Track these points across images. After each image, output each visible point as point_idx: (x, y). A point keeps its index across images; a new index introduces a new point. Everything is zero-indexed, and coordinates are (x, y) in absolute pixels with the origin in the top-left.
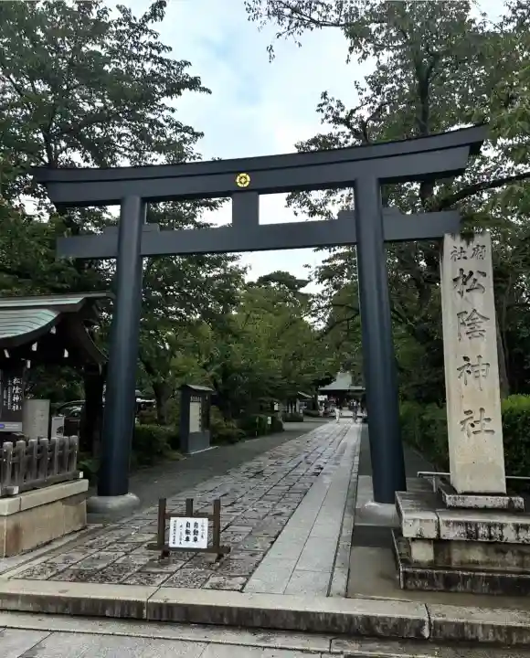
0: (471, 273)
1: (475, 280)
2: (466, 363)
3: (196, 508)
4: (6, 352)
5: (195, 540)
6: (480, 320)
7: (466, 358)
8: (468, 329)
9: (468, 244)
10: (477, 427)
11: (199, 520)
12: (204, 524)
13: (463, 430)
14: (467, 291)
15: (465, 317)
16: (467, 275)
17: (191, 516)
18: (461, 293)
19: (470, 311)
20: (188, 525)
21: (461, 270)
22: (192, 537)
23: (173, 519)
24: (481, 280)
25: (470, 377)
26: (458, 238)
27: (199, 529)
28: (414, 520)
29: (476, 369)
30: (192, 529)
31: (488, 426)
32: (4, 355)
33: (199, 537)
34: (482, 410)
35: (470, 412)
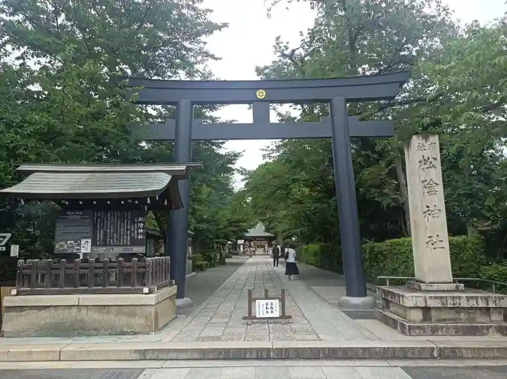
0: (429, 158)
1: (431, 162)
2: (427, 209)
3: (270, 294)
4: (149, 199)
5: (272, 312)
6: (434, 185)
7: (428, 207)
8: (427, 190)
9: (426, 141)
10: (435, 246)
11: (273, 301)
12: (276, 303)
13: (427, 247)
14: (427, 168)
15: (426, 183)
16: (427, 159)
17: (268, 299)
18: (423, 169)
19: (429, 180)
20: (267, 304)
21: (423, 156)
22: (269, 311)
23: (257, 301)
24: (434, 162)
25: (430, 217)
26: (421, 138)
27: (274, 306)
28: (412, 297)
29: (433, 213)
30: (269, 306)
31: (441, 245)
32: (147, 201)
33: (274, 311)
34: (438, 236)
35: (430, 237)
